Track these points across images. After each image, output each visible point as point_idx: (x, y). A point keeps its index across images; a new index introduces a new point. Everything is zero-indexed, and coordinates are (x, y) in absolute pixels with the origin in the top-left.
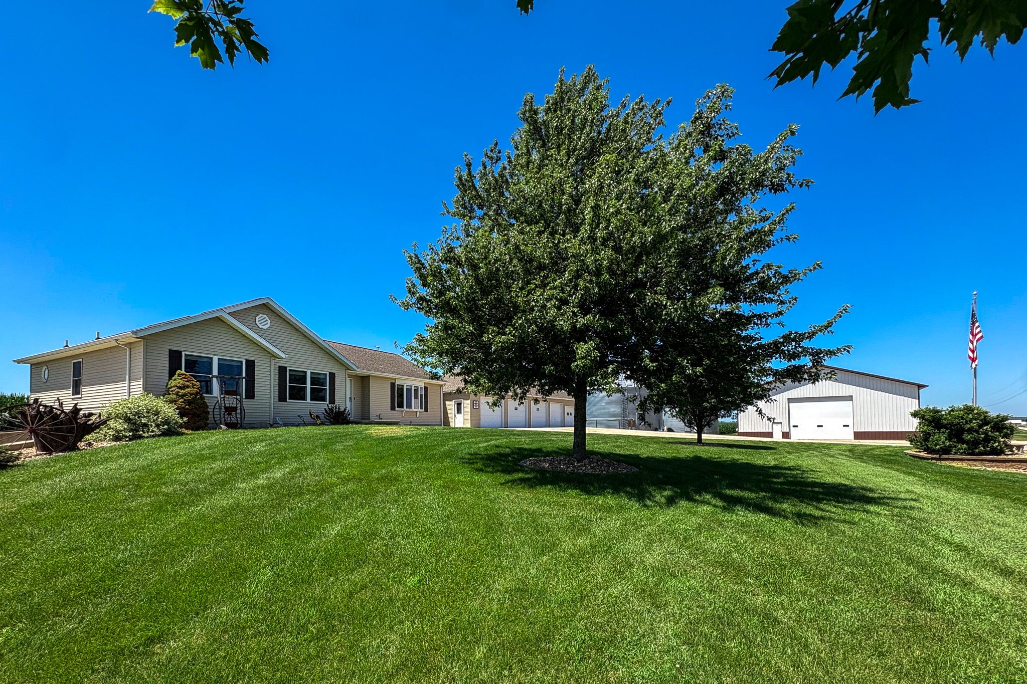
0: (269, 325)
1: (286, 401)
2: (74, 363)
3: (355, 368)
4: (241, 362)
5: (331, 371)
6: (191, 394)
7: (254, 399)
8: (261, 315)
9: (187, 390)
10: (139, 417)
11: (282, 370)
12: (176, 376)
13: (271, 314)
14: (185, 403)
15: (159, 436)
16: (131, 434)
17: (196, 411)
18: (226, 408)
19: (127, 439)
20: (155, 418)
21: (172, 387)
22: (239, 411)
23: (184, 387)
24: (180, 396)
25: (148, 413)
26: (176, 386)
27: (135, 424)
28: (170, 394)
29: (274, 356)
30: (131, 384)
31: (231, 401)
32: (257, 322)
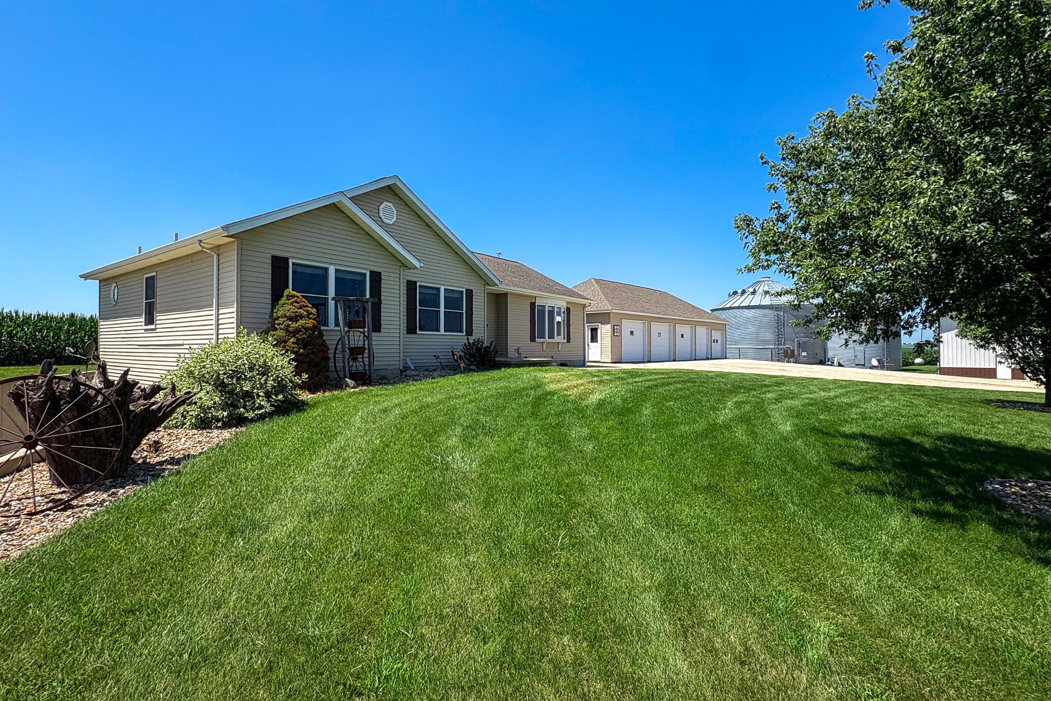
0: (395, 219)
1: (415, 333)
2: (146, 278)
3: (497, 282)
4: (364, 275)
5: (468, 287)
6: (307, 329)
7: (380, 331)
8: (385, 203)
9: (301, 322)
10: (238, 379)
11: (411, 286)
12: (283, 300)
13: (397, 201)
14: (298, 344)
15: (271, 415)
16: (225, 414)
17: (313, 357)
18: (351, 349)
19: (220, 424)
20: (262, 381)
21: (278, 318)
22: (366, 355)
23: (296, 316)
24: (291, 333)
25: (251, 369)
26: (285, 317)
27: (231, 393)
28: (276, 329)
29: (404, 265)
30: (221, 311)
31: (356, 338)
32: (381, 214)
